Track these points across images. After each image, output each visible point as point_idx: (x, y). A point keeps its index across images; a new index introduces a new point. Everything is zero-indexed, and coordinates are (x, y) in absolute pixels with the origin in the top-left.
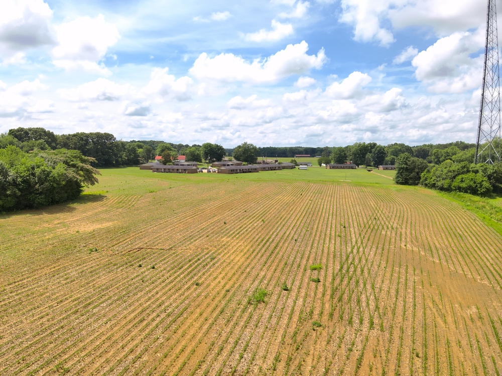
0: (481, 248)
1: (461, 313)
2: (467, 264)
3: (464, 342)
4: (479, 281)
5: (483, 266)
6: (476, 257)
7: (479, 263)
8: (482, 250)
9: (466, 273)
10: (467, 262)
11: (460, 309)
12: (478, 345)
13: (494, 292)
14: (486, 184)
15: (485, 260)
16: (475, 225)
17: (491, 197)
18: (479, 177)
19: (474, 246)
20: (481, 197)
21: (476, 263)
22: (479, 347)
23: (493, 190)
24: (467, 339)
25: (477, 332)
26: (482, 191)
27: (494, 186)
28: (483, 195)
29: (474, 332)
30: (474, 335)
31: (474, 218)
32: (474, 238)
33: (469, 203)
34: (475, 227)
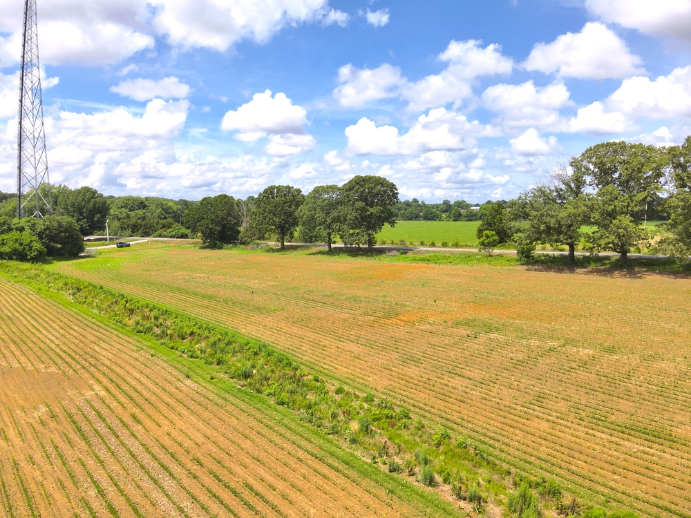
0: (39, 328)
1: (26, 419)
2: (24, 354)
3: (38, 456)
4: (43, 370)
5: (46, 349)
6: (34, 340)
7: (40, 348)
8: (41, 330)
9: (24, 365)
10: (24, 350)
11: (23, 415)
12: (58, 451)
13: (66, 378)
14: (37, 245)
15: (48, 342)
16: (29, 300)
17: (46, 262)
18: (27, 236)
19: (30, 328)
20: (33, 263)
21: (36, 349)
22: (59, 454)
23: (48, 252)
24: (41, 449)
25: (52, 436)
26: (32, 255)
27: (47, 247)
28: (35, 260)
29: (48, 437)
30: (49, 441)
31: (25, 292)
32: (29, 318)
33: (16, 274)
34: (29, 303)
